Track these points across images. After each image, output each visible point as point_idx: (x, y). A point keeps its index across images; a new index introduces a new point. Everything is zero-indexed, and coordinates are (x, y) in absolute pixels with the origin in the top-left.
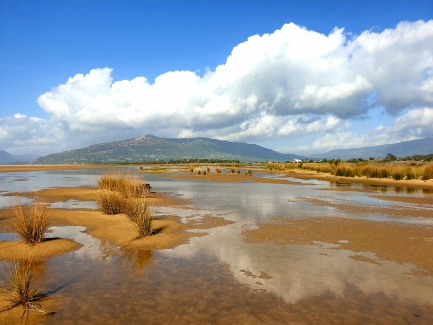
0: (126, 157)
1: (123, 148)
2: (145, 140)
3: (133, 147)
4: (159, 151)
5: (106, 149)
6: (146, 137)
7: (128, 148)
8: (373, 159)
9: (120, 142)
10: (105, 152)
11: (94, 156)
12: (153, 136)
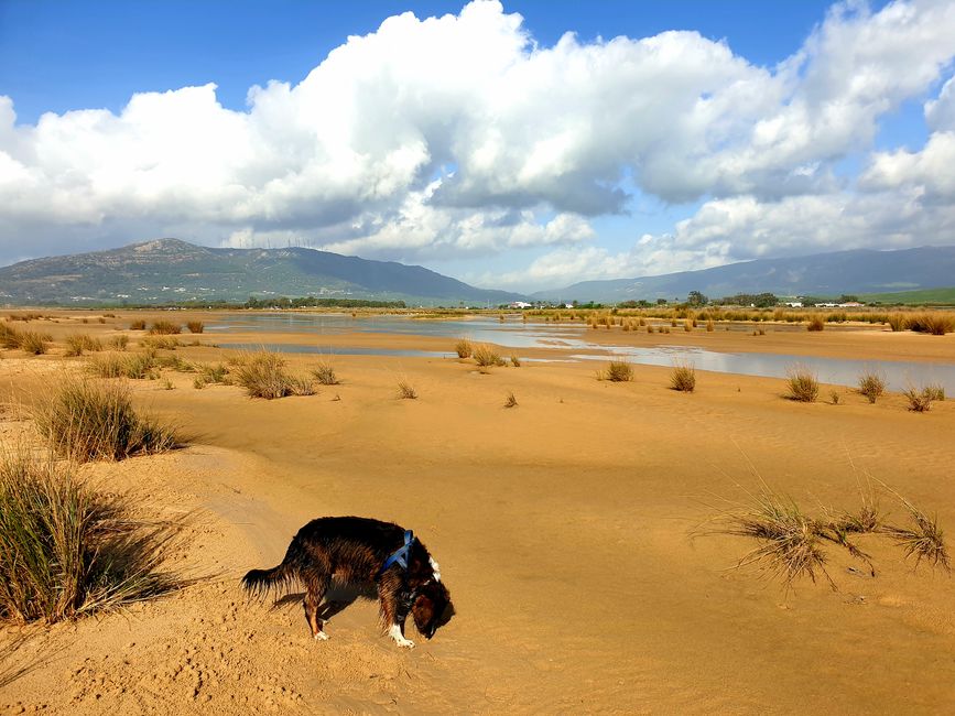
0: (117, 291)
1: (106, 269)
2: (161, 252)
3: (131, 268)
4: (197, 278)
5: (63, 273)
6: (164, 243)
7: (118, 269)
8: (665, 301)
9: (100, 256)
10: (62, 278)
11: (31, 289)
12: (181, 244)
